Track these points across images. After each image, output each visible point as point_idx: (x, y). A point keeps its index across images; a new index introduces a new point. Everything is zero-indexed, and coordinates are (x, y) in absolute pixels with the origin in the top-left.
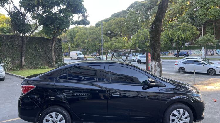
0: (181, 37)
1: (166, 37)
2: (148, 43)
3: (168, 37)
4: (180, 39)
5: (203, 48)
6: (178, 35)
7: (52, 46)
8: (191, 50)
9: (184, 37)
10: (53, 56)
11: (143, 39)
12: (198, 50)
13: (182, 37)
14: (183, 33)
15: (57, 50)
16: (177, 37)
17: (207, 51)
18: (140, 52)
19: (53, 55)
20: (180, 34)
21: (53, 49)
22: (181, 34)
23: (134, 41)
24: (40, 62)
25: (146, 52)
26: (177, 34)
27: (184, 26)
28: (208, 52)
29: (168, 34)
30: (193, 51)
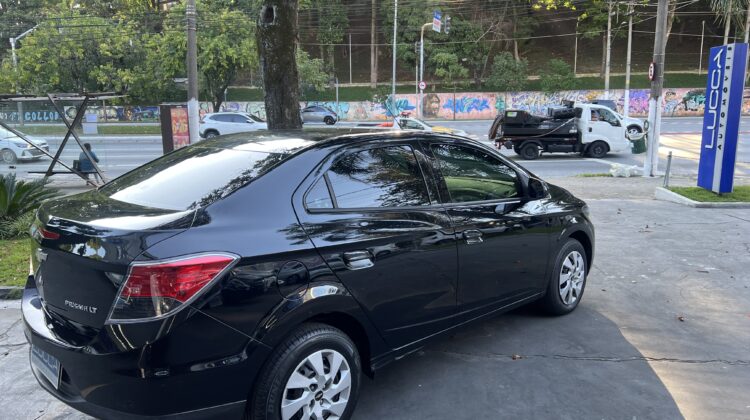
0: (225, 57)
1: (173, 54)
2: (103, 70)
3: (181, 53)
4: (224, 64)
6: (215, 49)
8: (239, 103)
9: (235, 56)
11: (79, 54)
12: (258, 103)
13: (229, 59)
14: (231, 46)
16: (212, 57)
18: (45, 108)
20: (221, 47)
22: (224, 48)
23: (37, 60)
25: (162, 107)
26: (212, 45)
27: (229, 20)
29: (181, 43)
30: (245, 107)
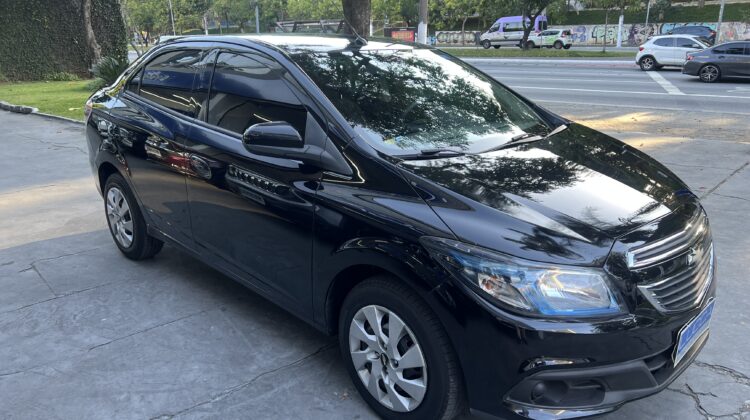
5: (621, 19)
7: (82, 7)
8: (586, 26)
10: (92, 40)
15: (103, 19)
17: (633, 28)
19: (90, 36)
21: (87, 15)
24: (50, 59)
28: (636, 33)
30: (591, 30)
